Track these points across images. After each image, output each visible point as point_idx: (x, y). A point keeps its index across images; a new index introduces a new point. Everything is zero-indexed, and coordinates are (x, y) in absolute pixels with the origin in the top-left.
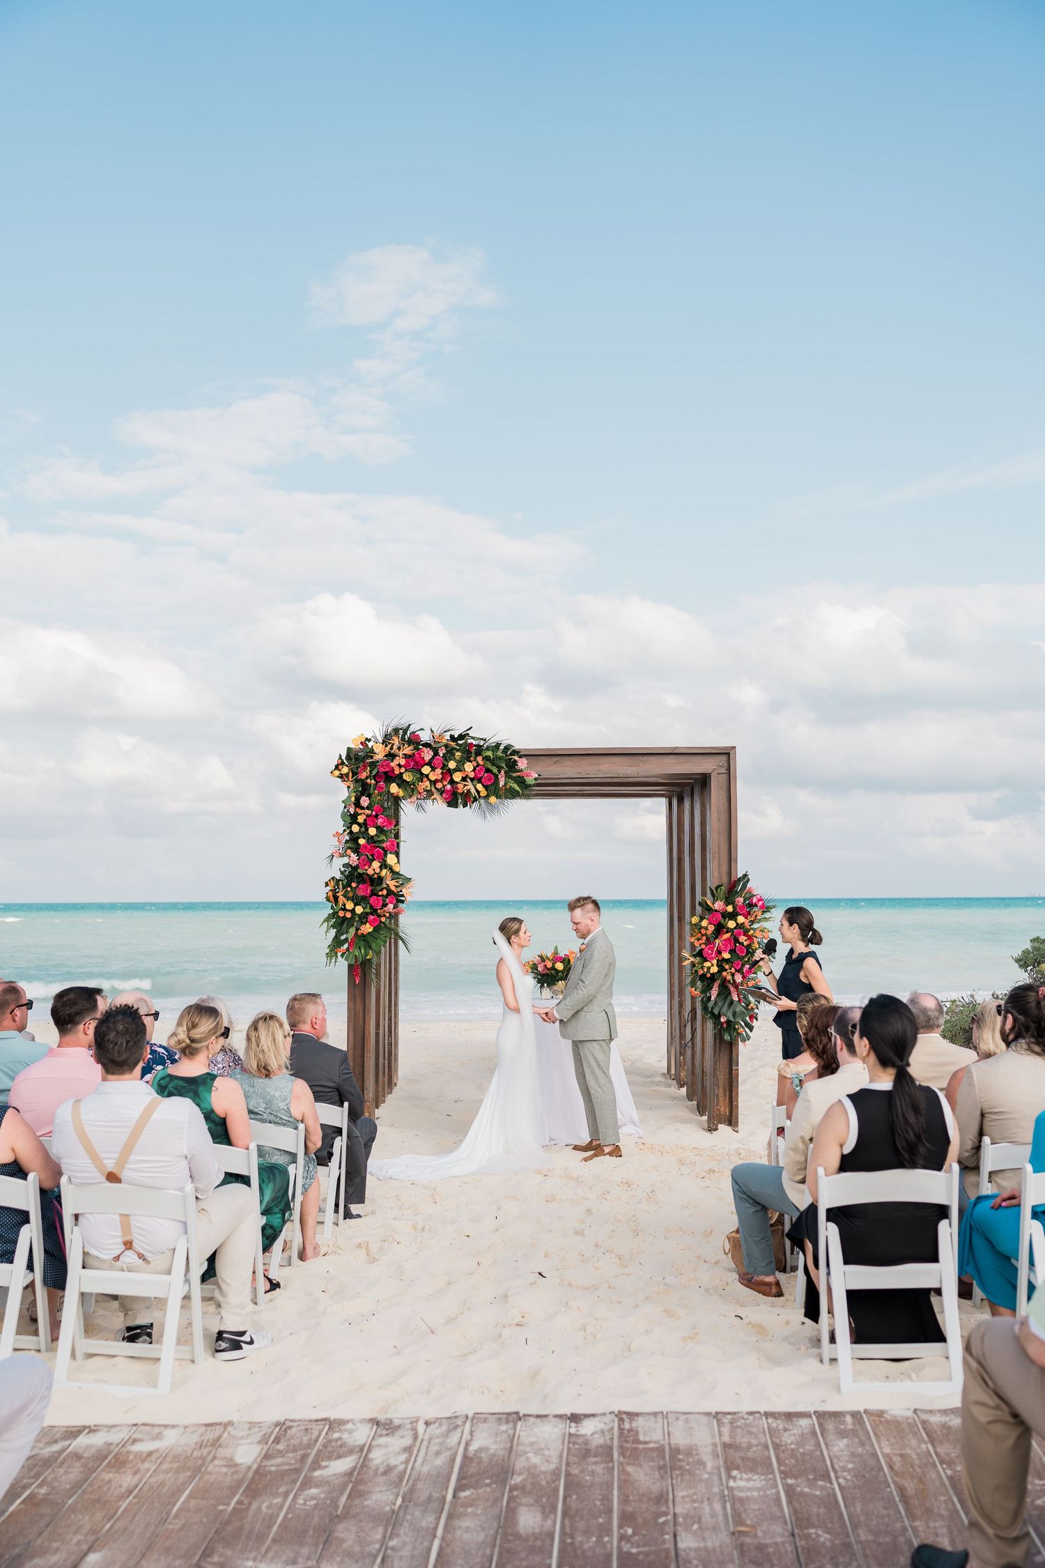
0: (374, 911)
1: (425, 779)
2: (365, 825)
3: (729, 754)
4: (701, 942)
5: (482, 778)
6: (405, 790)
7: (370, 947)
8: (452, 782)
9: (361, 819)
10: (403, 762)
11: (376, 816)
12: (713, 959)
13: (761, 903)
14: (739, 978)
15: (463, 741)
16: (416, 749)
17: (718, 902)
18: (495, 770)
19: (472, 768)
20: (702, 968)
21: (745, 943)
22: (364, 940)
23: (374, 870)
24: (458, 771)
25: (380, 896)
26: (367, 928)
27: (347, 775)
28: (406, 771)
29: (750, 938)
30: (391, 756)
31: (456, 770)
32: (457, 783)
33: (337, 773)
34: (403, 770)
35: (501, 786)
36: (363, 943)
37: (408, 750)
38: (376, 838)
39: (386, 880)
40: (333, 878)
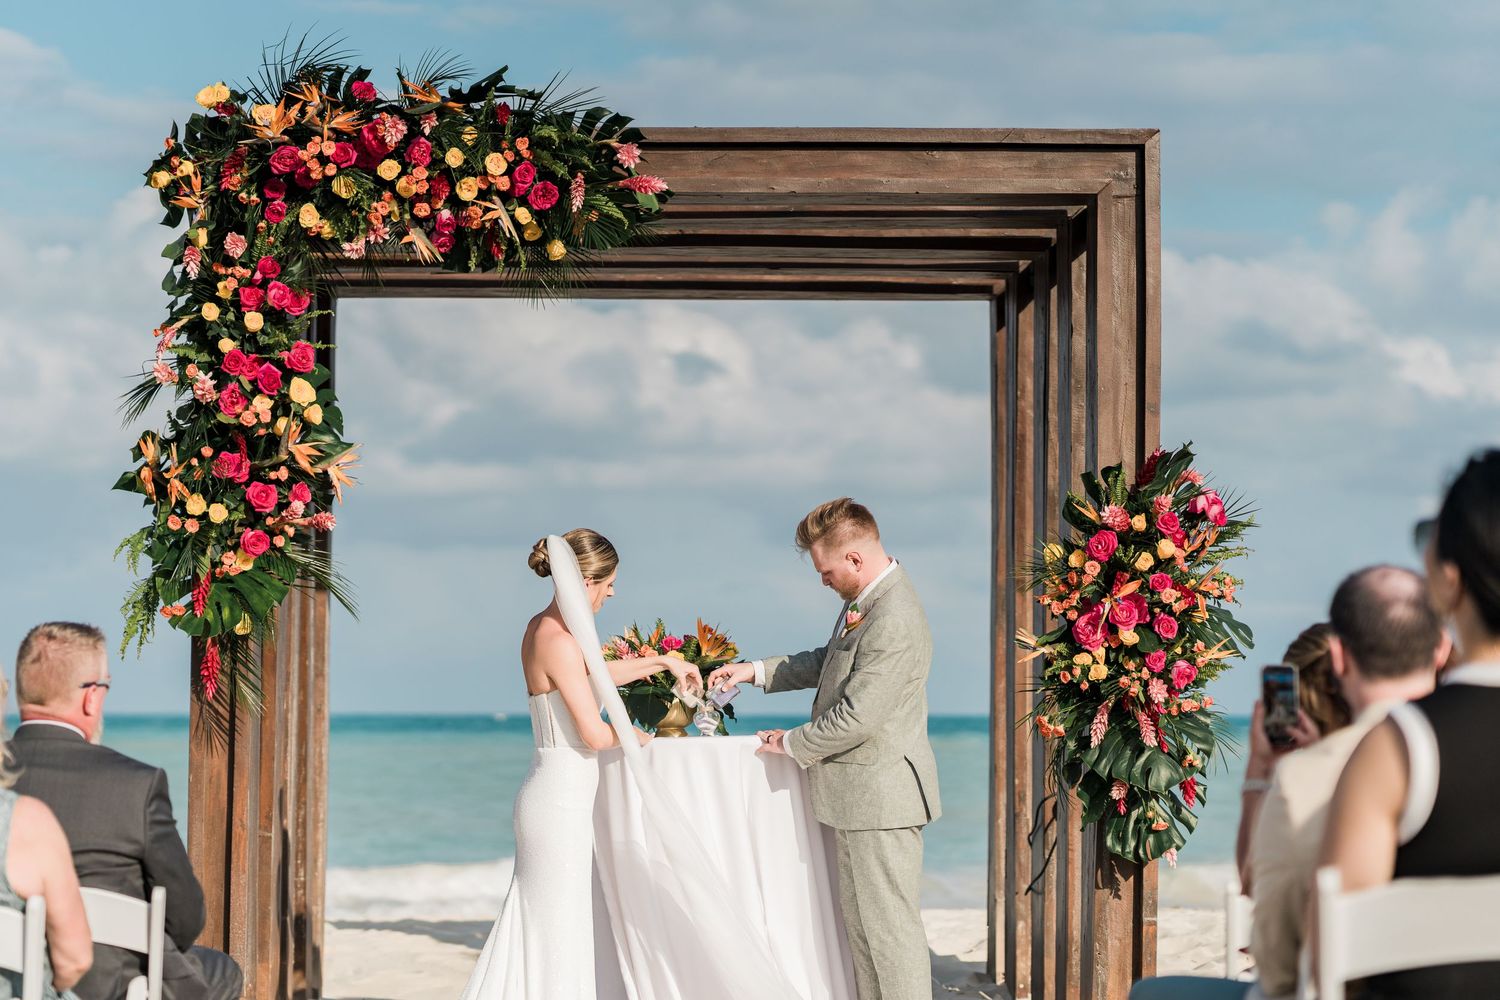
0: (254, 518)
1: (387, 194)
2: (236, 304)
3: (1140, 150)
4: (1065, 604)
5: (528, 192)
6: (337, 221)
7: (247, 607)
8: (455, 203)
9: (225, 289)
10: (329, 149)
11: (264, 284)
12: (1096, 644)
13: (1215, 510)
14: (1158, 691)
15: (482, 103)
16: (366, 117)
17: (1112, 507)
18: (561, 171)
19: (504, 167)
20: (1070, 668)
21: (1178, 607)
22: (232, 590)
23: (257, 415)
24: (469, 175)
25: (272, 482)
26: (236, 564)
27: (187, 180)
28: (340, 172)
29: (1189, 594)
30: (300, 134)
31: (467, 170)
32: (465, 204)
33: (163, 178)
34: (331, 170)
35: (575, 209)
36: (228, 595)
37: (343, 120)
38: (262, 340)
39: (288, 442)
40: (154, 436)
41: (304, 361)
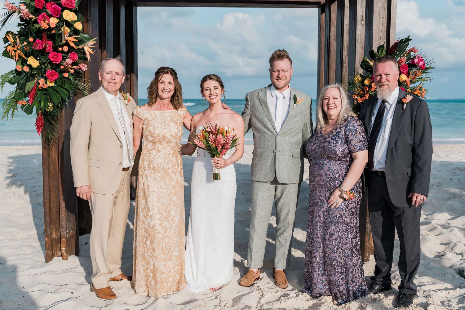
0: (54, 66)
4: (363, 99)
7: (51, 101)
13: (421, 63)
22: (46, 94)
25: (60, 52)
36: (44, 96)
39: (64, 36)
40: (12, 33)
41: (70, 4)
